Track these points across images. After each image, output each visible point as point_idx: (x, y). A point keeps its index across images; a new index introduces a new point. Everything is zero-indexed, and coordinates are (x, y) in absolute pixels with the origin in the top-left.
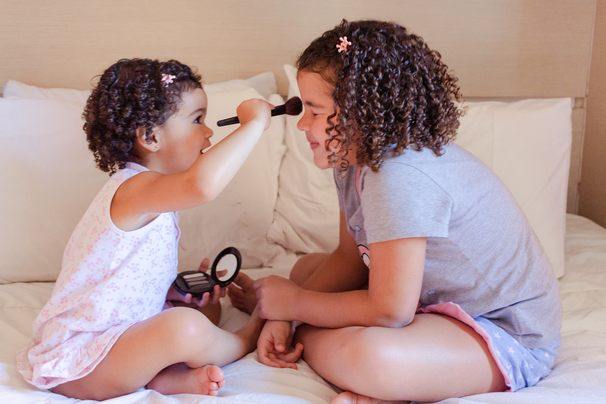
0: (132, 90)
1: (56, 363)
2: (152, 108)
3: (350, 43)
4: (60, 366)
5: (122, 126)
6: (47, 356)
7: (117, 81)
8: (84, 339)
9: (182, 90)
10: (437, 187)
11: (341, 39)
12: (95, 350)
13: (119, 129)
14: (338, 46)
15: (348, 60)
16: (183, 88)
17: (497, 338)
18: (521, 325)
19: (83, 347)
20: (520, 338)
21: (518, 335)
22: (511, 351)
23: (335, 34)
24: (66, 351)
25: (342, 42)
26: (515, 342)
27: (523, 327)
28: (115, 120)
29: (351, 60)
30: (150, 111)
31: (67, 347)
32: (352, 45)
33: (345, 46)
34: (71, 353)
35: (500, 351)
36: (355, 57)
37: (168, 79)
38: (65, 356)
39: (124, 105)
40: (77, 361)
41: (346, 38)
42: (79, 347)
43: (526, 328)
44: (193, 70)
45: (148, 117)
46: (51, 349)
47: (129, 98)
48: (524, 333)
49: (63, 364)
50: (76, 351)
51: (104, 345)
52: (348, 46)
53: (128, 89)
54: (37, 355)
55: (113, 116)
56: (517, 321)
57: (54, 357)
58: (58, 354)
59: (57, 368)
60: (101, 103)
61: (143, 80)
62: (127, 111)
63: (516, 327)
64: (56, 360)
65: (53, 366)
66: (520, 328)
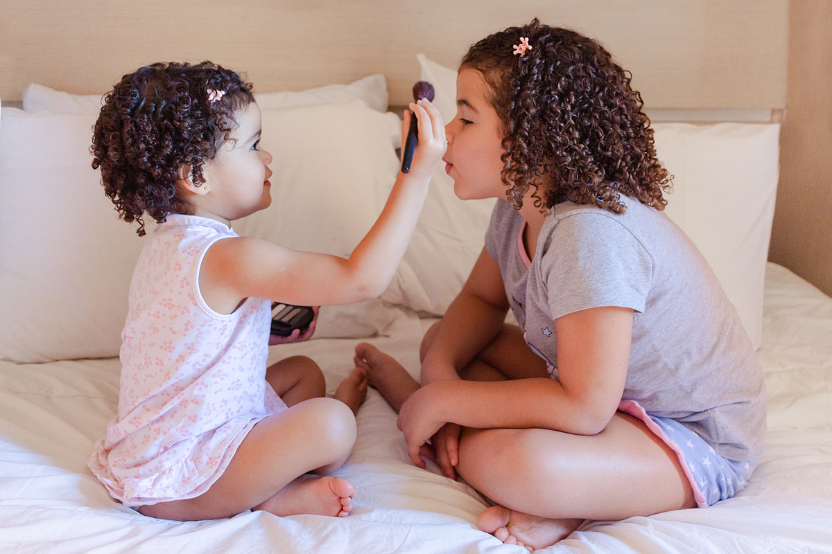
0: (169, 114)
1: (156, 480)
2: (200, 139)
3: (530, 48)
4: (161, 485)
5: (161, 166)
6: (141, 470)
7: (143, 103)
8: (188, 449)
9: (233, 109)
10: (641, 247)
11: (522, 39)
12: (208, 463)
13: (157, 171)
14: (515, 47)
15: (527, 67)
16: (234, 105)
17: (690, 447)
18: (720, 430)
19: (188, 460)
20: (717, 447)
21: (714, 443)
22: (707, 462)
23: (517, 32)
24: (167, 465)
25: (522, 43)
26: (711, 450)
27: (721, 433)
28: (149, 159)
29: (530, 69)
30: (198, 142)
31: (168, 459)
32: (533, 50)
33: (524, 48)
34: (174, 468)
35: (693, 464)
36: (535, 67)
37: (215, 96)
38: (167, 472)
39: (161, 138)
40: (183, 477)
41: (527, 39)
42: (183, 460)
43: (726, 435)
44: (242, 78)
45: (196, 152)
46: (146, 462)
47: (167, 127)
48: (721, 441)
49: (165, 481)
50: (180, 465)
51: (220, 457)
52: (527, 49)
53: (163, 112)
54: (128, 468)
55: (147, 154)
56: (716, 426)
57: (151, 472)
58: (157, 468)
59: (158, 486)
60: (126, 136)
61: (183, 100)
62: (168, 146)
63: (713, 433)
64: (156, 475)
65: (152, 483)
66: (717, 434)
